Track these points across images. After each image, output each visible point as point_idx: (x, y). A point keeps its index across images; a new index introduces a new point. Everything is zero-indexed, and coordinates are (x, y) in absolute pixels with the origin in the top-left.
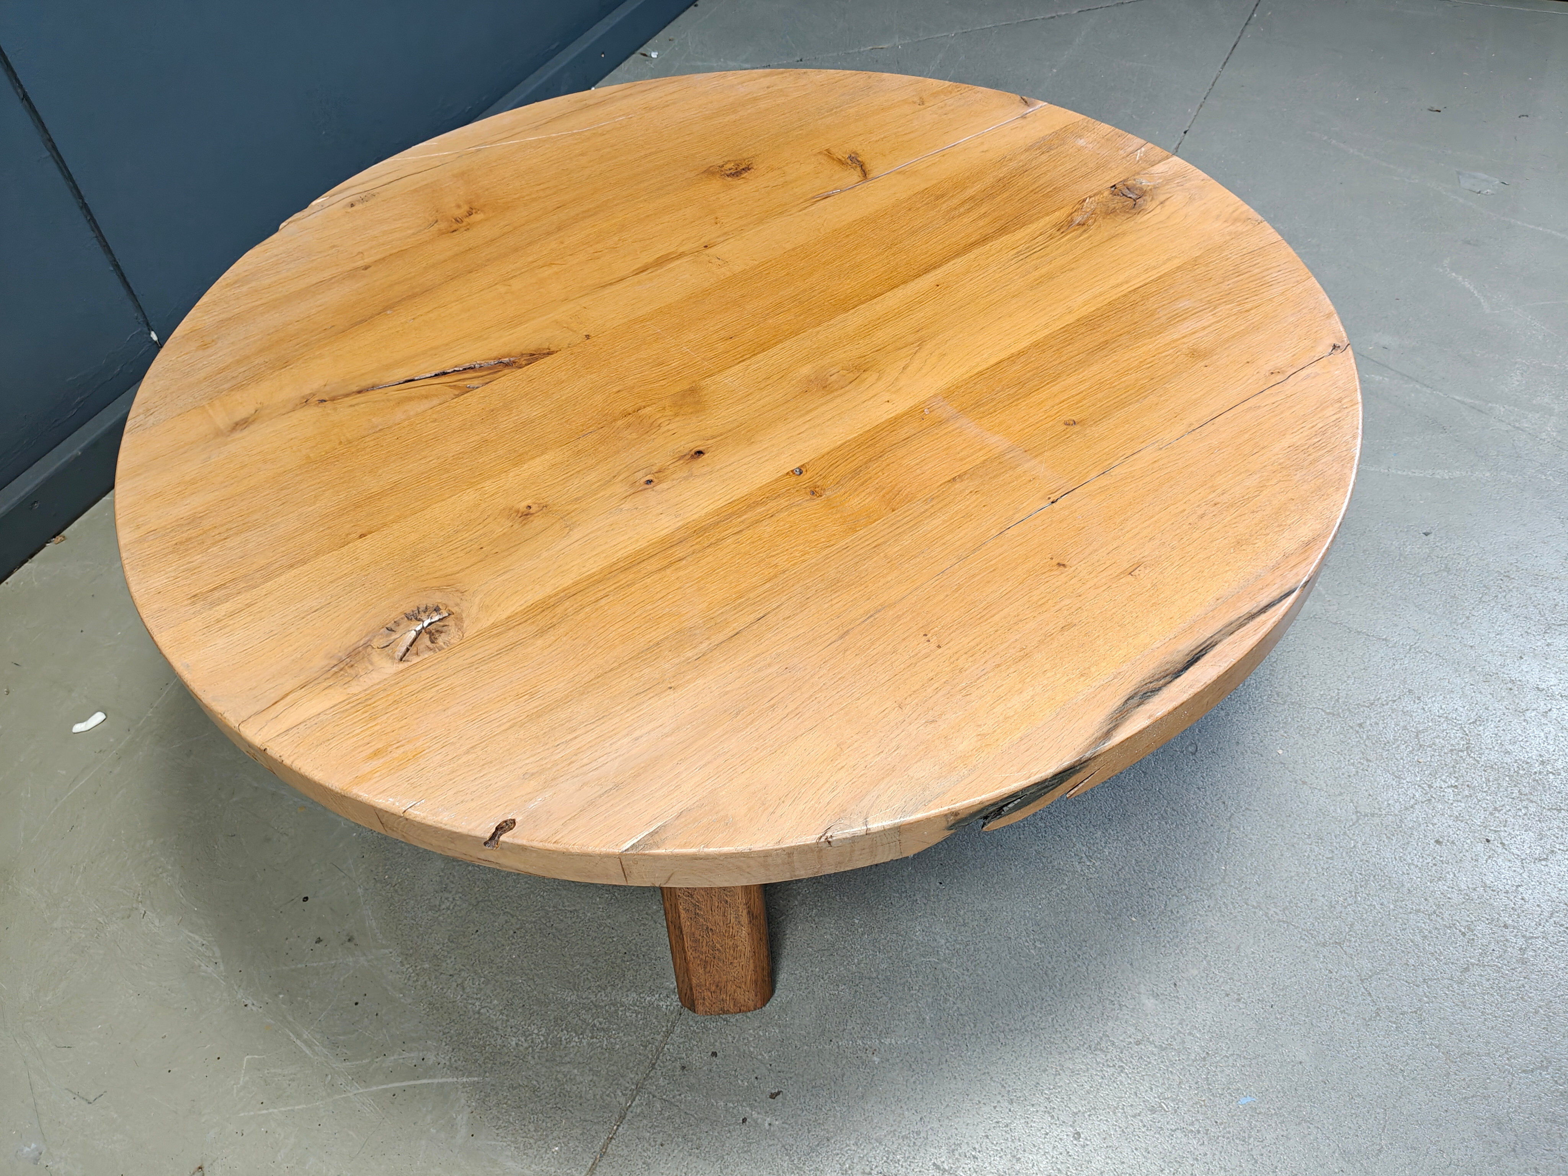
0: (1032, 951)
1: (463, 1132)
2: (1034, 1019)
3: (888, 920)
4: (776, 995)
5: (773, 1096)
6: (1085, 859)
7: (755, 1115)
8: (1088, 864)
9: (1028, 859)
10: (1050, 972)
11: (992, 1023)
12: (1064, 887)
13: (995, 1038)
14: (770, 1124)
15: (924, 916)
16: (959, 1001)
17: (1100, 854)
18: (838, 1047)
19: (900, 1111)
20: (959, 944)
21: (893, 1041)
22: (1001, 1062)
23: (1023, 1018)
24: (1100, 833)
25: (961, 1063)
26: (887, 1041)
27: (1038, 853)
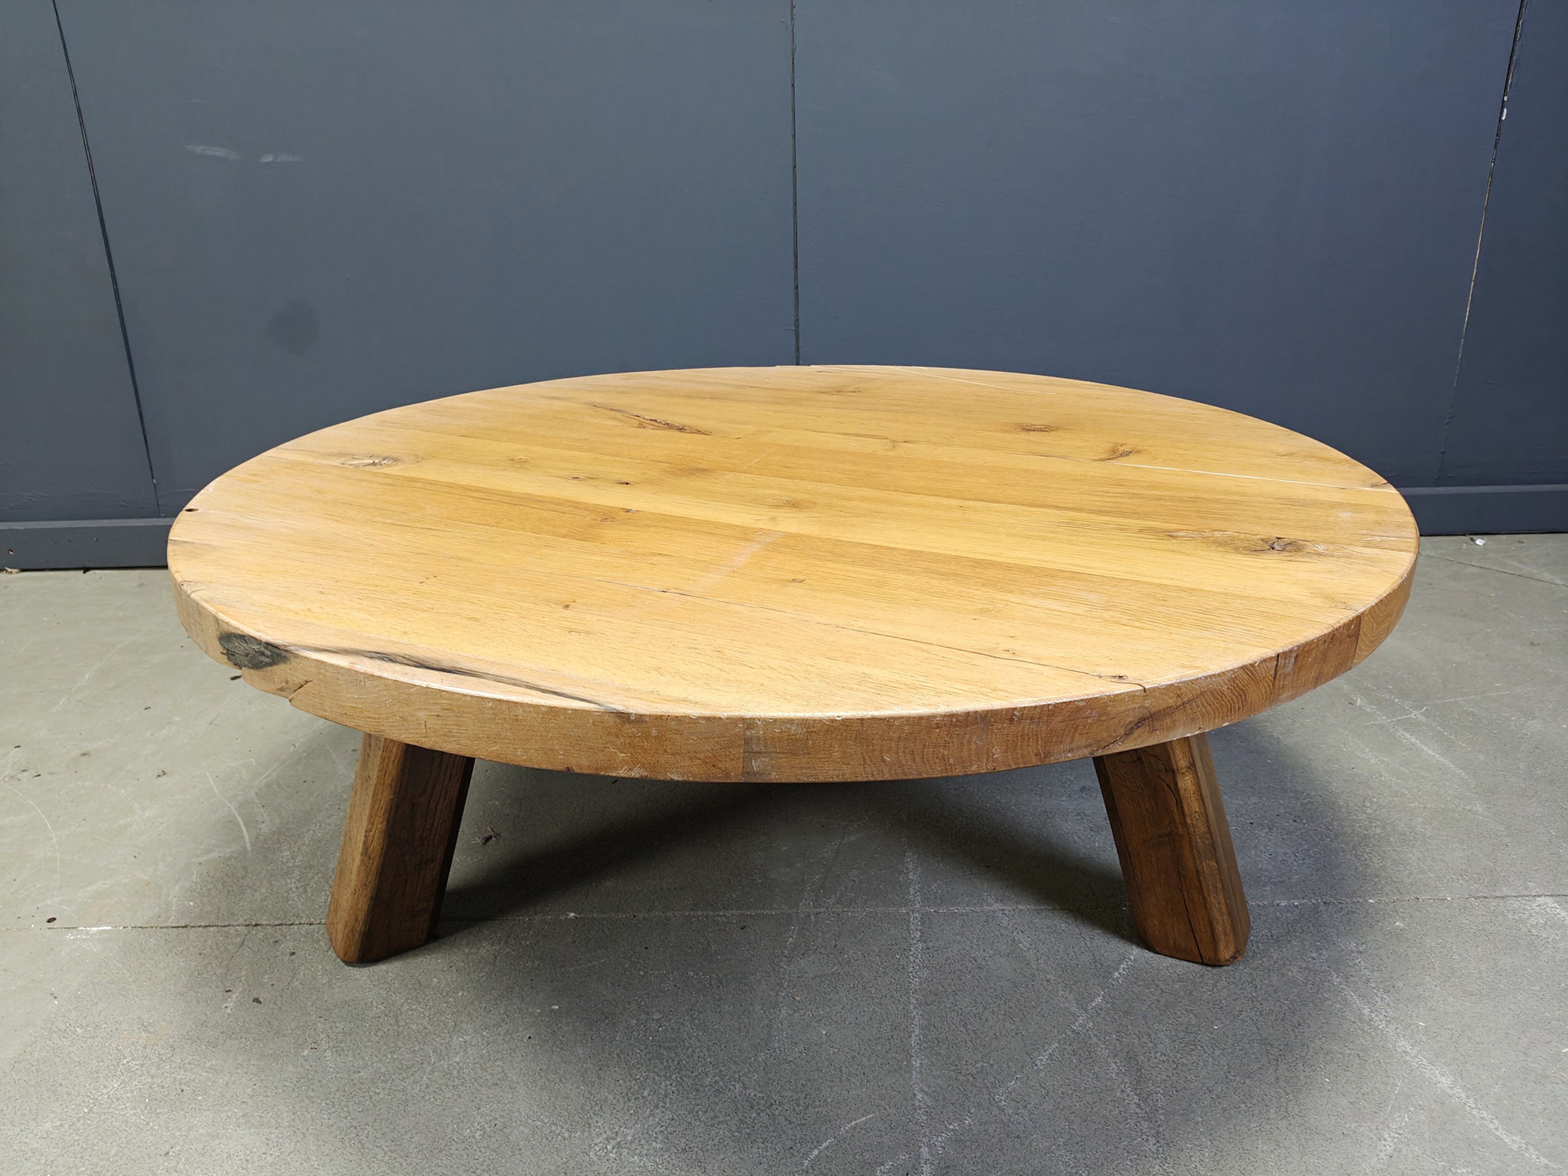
0: (469, 1130)
1: (203, 859)
2: (379, 1157)
3: (469, 1014)
4: (361, 969)
5: (257, 1000)
6: (613, 1142)
7: (234, 996)
8: (609, 1147)
9: (591, 1094)
10: (444, 1153)
11: (367, 1124)
12: (567, 1135)
13: (349, 1131)
14: (226, 1007)
15: (483, 1037)
16: (387, 1092)
17: (628, 1153)
18: (314, 1024)
19: (252, 1083)
20: (459, 1072)
21: (327, 1059)
22: (321, 1143)
23: (377, 1147)
24: (659, 1146)
25: (314, 1113)
26: (328, 1054)
27: (605, 1101)
